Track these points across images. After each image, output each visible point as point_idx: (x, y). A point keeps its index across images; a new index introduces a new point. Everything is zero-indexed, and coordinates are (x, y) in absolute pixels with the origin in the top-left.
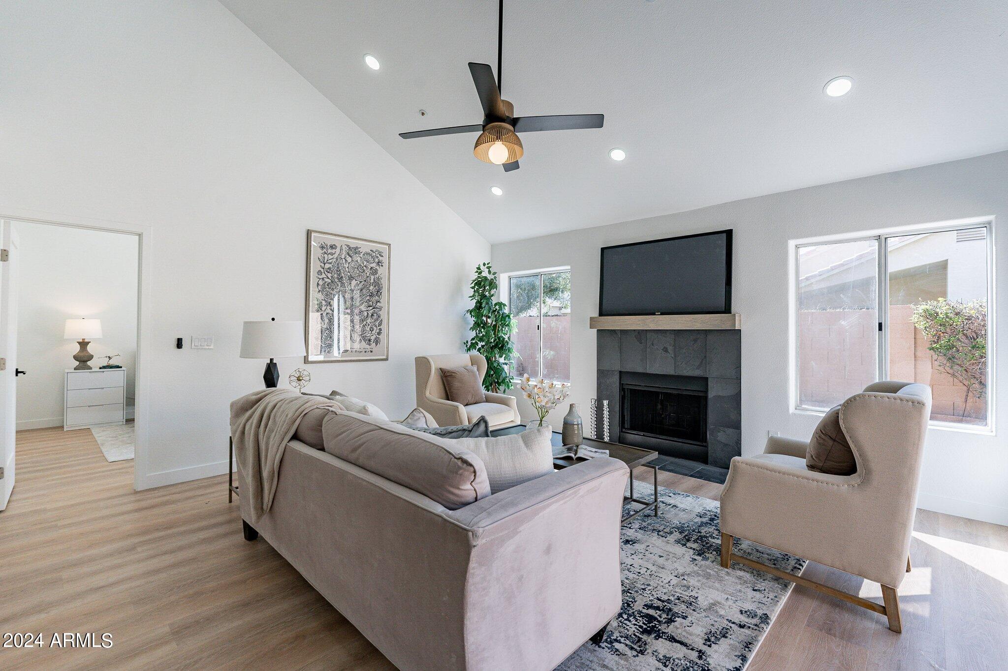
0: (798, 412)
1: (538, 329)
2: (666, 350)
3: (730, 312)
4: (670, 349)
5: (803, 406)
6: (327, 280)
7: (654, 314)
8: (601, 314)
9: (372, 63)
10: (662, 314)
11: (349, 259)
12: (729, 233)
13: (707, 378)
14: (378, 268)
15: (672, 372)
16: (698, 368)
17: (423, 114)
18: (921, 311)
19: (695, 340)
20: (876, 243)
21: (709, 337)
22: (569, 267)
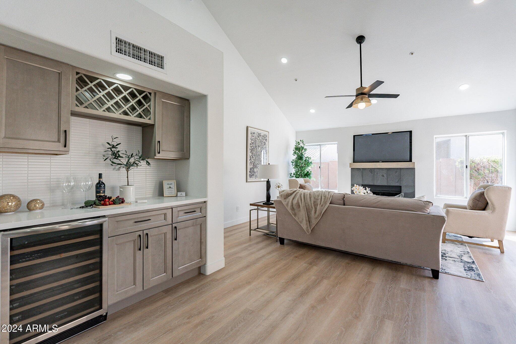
0: (436, 197)
1: (320, 168)
2: (383, 176)
3: (411, 161)
4: (385, 175)
5: (438, 195)
6: (252, 147)
7: (379, 162)
8: (354, 162)
9: (284, 61)
10: (382, 162)
11: (258, 138)
12: (411, 132)
13: (401, 187)
14: (266, 142)
15: (386, 185)
16: (397, 182)
17: (296, 80)
18: (459, 161)
19: (396, 172)
20: (465, 138)
21: (402, 171)
22: (337, 142)
